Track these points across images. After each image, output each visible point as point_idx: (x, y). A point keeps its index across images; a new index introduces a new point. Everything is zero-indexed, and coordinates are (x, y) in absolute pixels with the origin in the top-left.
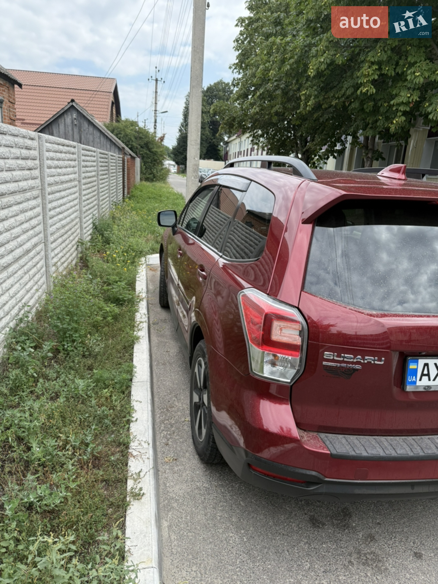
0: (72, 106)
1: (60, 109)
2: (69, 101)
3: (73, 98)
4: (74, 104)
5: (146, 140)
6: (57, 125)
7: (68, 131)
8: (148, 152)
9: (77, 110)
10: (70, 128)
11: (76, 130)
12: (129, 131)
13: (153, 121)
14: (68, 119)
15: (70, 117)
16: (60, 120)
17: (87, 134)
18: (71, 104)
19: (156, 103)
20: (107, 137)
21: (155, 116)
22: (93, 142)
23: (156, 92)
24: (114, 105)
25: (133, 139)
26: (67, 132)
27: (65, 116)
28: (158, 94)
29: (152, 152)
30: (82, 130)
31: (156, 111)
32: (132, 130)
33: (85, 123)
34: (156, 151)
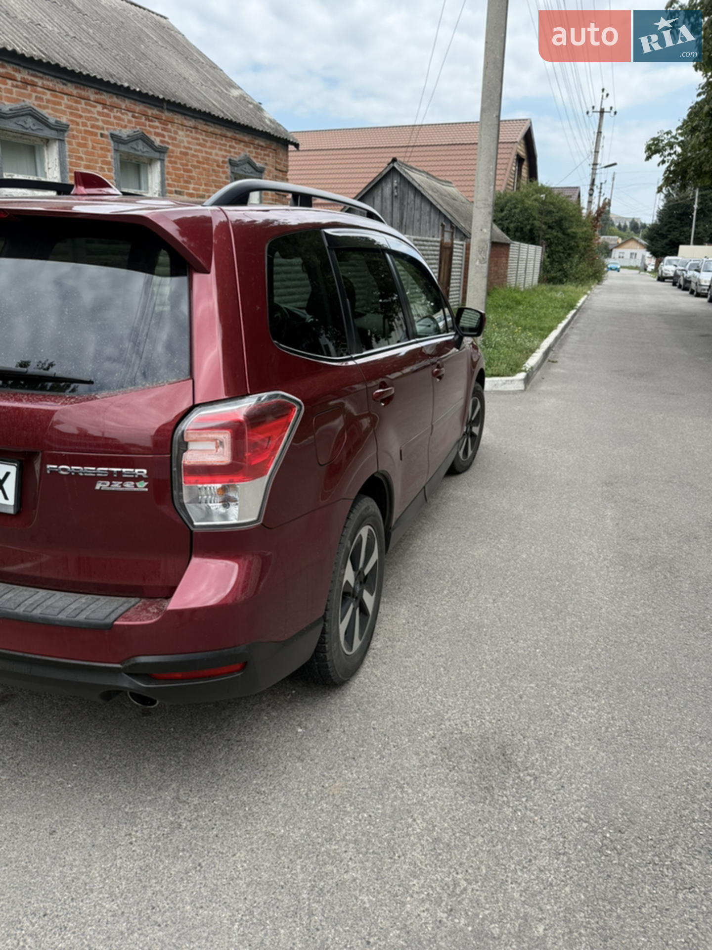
0: (394, 168)
1: (377, 174)
2: (390, 160)
3: (395, 155)
4: (396, 165)
5: (559, 214)
6: (372, 200)
7: (386, 207)
8: (560, 235)
9: (401, 175)
10: (389, 203)
11: (396, 205)
12: (530, 203)
13: (589, 182)
14: (387, 189)
15: (389, 186)
16: (375, 192)
17: (411, 209)
18: (391, 165)
19: (597, 152)
20: (440, 212)
21: (594, 174)
22: (418, 221)
23: (599, 133)
24: (525, 163)
25: (535, 214)
26: (384, 208)
27: (384, 184)
28: (603, 135)
29: (568, 235)
30: (405, 203)
31: (595, 164)
32: (536, 200)
33: (410, 192)
34: (574, 233)
